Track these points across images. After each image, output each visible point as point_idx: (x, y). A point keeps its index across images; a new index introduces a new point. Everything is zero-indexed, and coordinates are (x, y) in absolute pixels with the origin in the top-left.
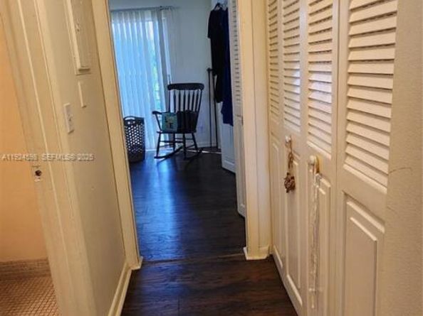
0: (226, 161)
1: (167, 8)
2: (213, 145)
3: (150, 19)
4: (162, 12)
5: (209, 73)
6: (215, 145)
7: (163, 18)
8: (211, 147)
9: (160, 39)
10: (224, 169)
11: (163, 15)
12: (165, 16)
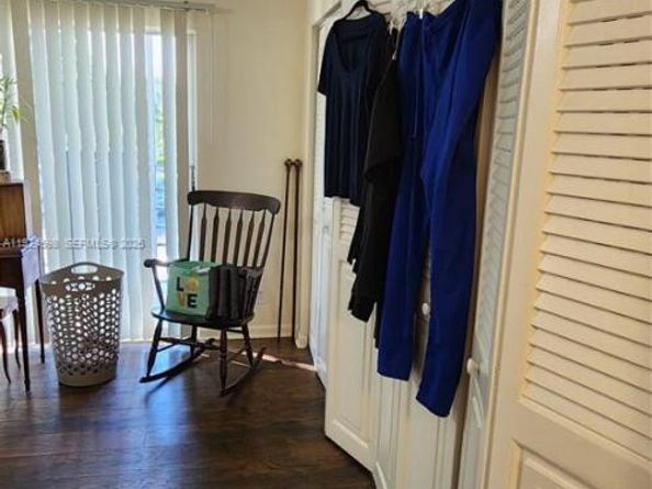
0: (335, 422)
1: (201, 9)
2: (283, 335)
3: (158, 29)
4: (189, 14)
5: (288, 170)
6: (290, 335)
7: (189, 31)
8: (279, 339)
9: (178, 79)
10: (329, 440)
11: (189, 23)
12: (195, 28)
